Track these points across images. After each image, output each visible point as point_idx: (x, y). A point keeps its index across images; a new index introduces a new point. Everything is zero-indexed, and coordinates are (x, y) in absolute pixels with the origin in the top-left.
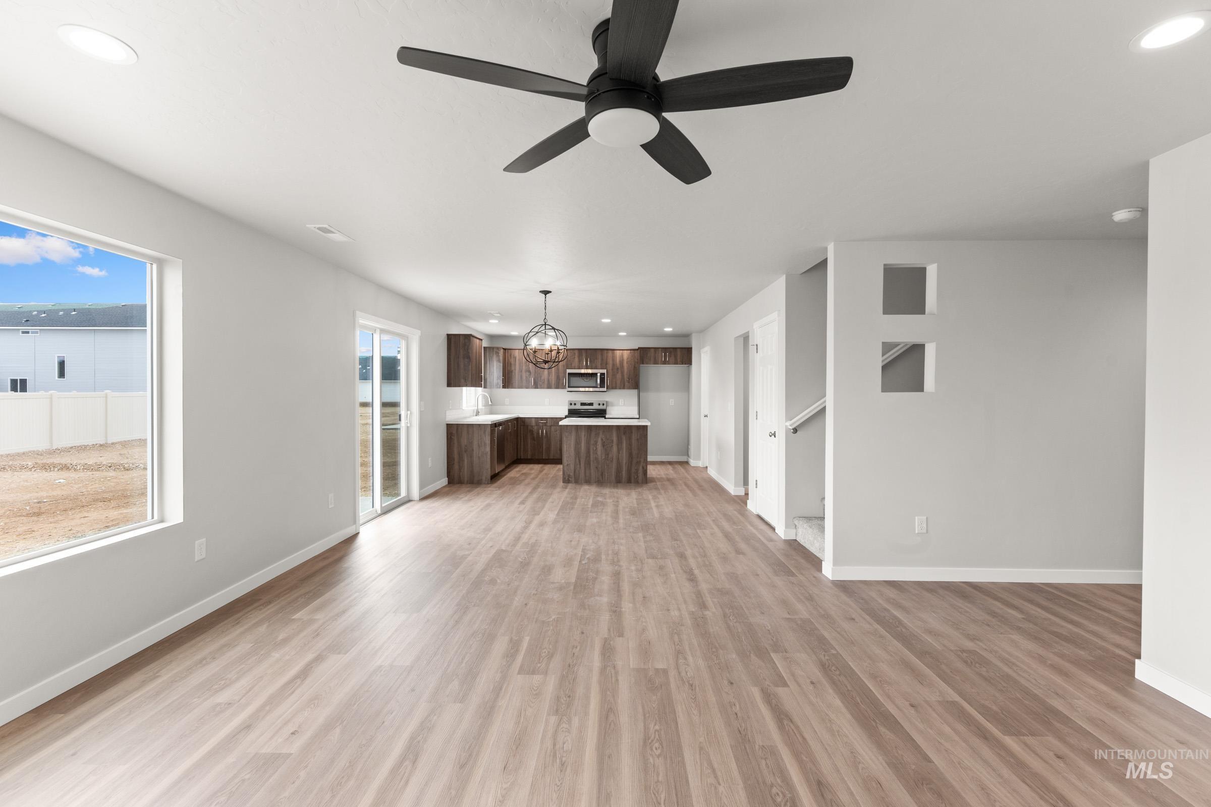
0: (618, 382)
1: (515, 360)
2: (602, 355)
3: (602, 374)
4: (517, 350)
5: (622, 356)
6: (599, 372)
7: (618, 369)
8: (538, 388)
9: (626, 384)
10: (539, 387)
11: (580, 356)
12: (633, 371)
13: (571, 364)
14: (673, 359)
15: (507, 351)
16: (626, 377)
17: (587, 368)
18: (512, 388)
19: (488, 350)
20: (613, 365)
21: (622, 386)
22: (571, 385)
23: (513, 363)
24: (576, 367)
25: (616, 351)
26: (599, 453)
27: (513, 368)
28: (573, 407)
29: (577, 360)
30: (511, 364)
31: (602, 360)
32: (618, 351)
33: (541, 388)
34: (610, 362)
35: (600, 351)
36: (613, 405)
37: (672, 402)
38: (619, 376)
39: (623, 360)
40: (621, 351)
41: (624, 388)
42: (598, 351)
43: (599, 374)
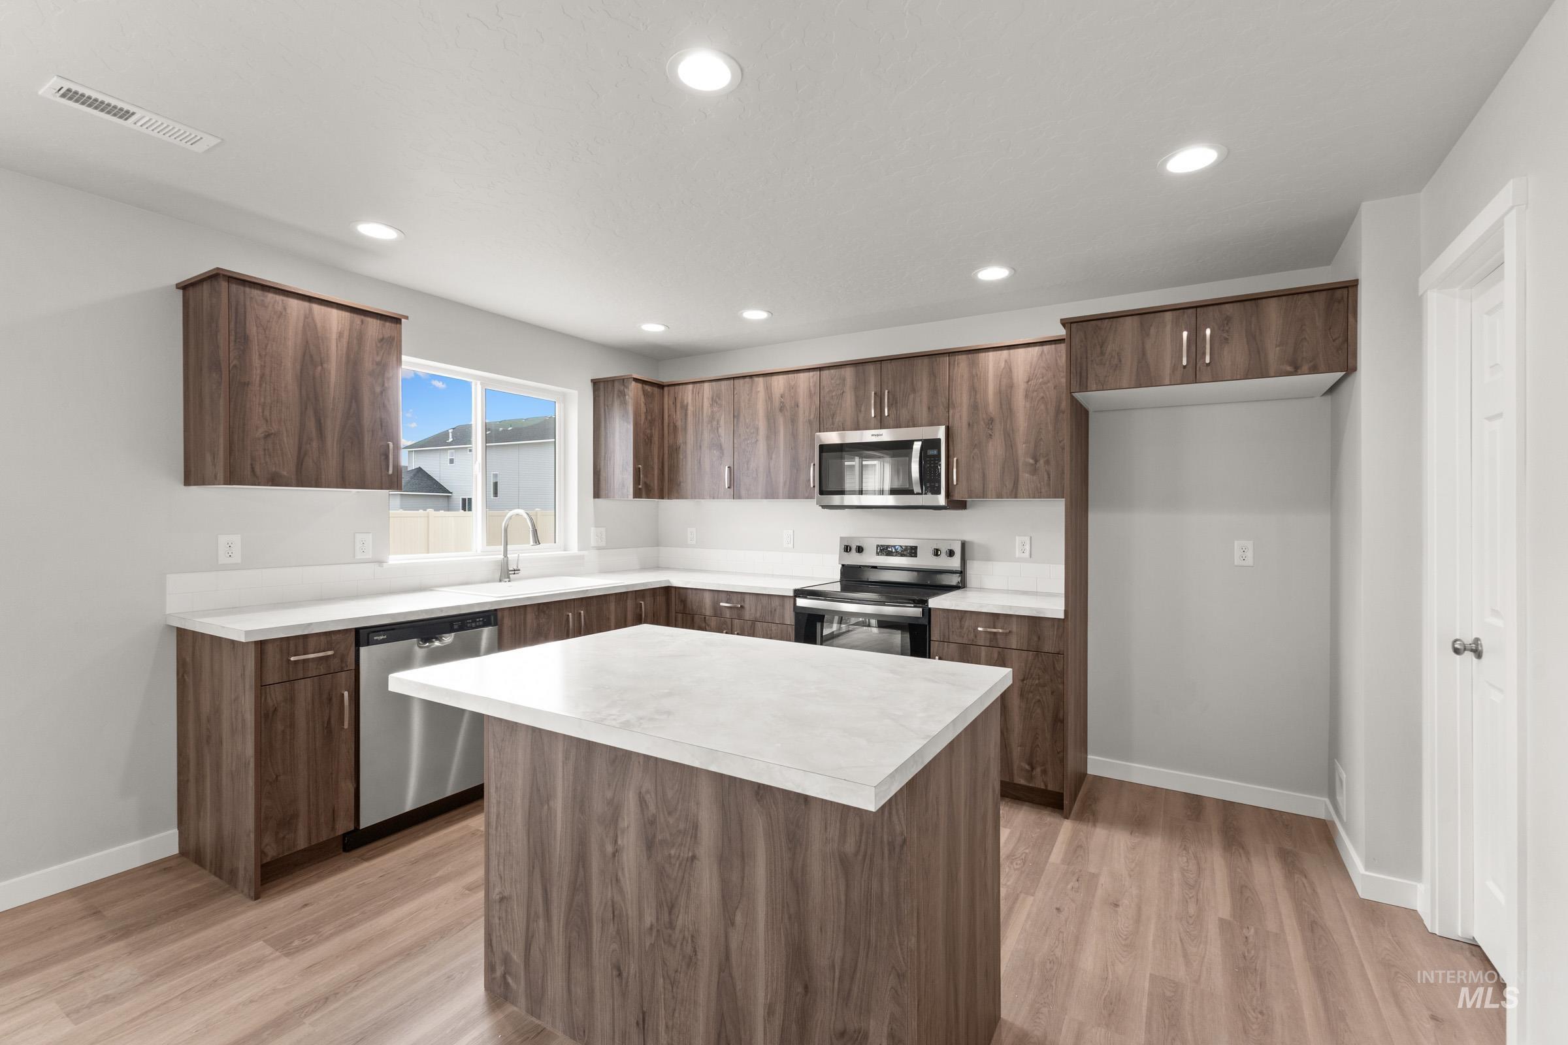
0: (994, 473)
1: (686, 415)
2: (933, 375)
3: (930, 445)
4: (690, 386)
5: (1009, 370)
6: (917, 434)
7: (991, 420)
8: (740, 497)
9: (1025, 476)
10: (743, 492)
11: (860, 385)
12: (1050, 428)
13: (833, 416)
14: (1236, 352)
15: (666, 389)
16: (1021, 448)
17: (882, 424)
18: (680, 496)
19: (602, 385)
20: (974, 408)
21: (1009, 485)
22: (831, 488)
23: (679, 424)
24: (848, 423)
25: (982, 355)
26: (629, 883)
27: (680, 440)
28: (854, 559)
29: (849, 399)
30: (675, 427)
31: (934, 392)
32: (991, 354)
33: (749, 497)
34: (963, 399)
35: (926, 360)
36: (988, 557)
37: (1243, 552)
38: (995, 449)
39: (1011, 386)
40: (1005, 352)
41: (1014, 494)
42: (919, 361)
43: (917, 446)
